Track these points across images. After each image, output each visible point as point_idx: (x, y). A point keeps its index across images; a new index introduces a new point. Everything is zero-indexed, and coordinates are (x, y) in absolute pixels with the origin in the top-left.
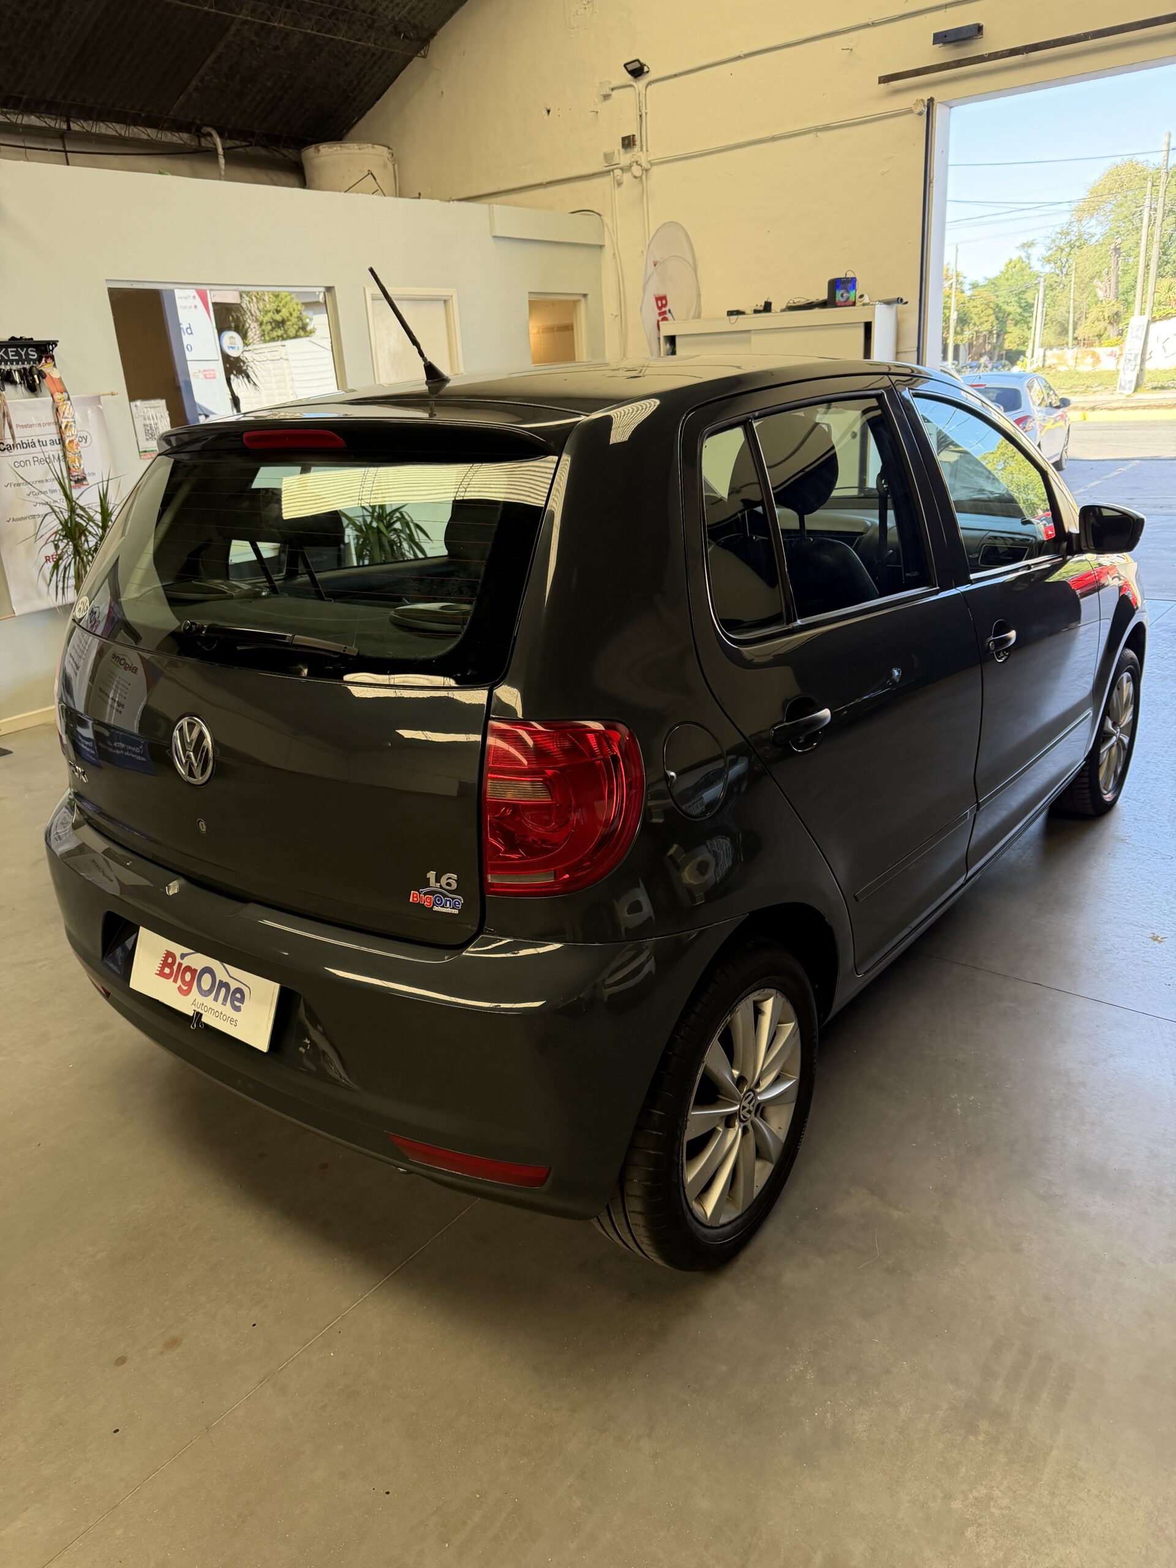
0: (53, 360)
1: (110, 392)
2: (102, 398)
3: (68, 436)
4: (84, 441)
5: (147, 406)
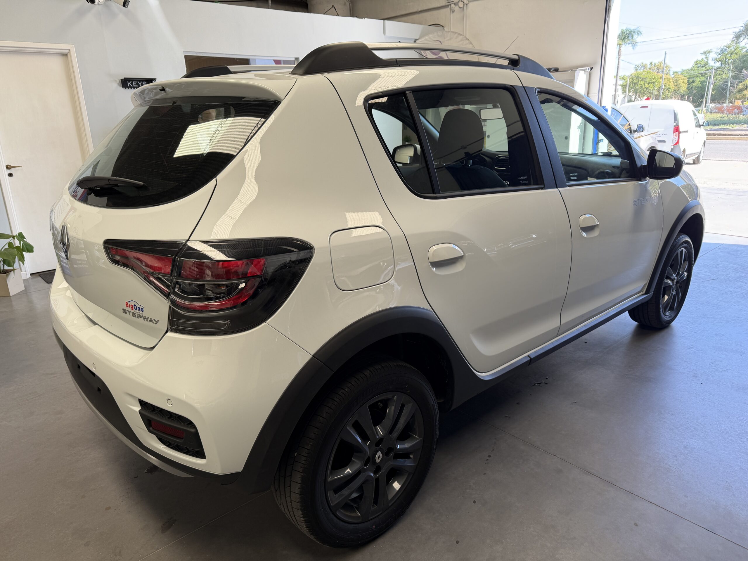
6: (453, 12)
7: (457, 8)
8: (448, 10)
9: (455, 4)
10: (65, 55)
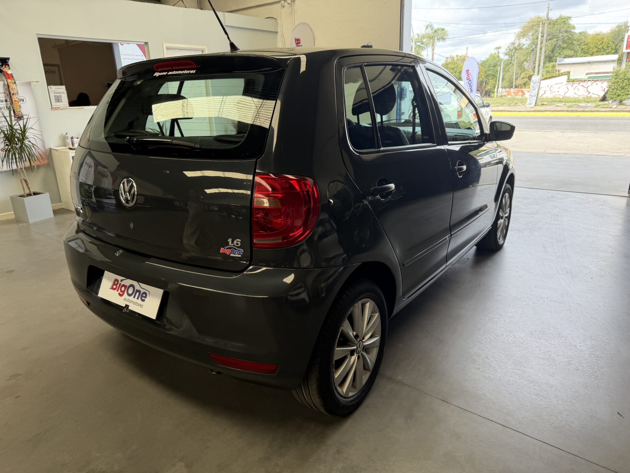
0: (9, 66)
1: (36, 81)
2: (32, 84)
3: (15, 98)
4: (22, 101)
5: (56, 88)
6: (284, 7)
7: (286, 4)
8: (279, 5)
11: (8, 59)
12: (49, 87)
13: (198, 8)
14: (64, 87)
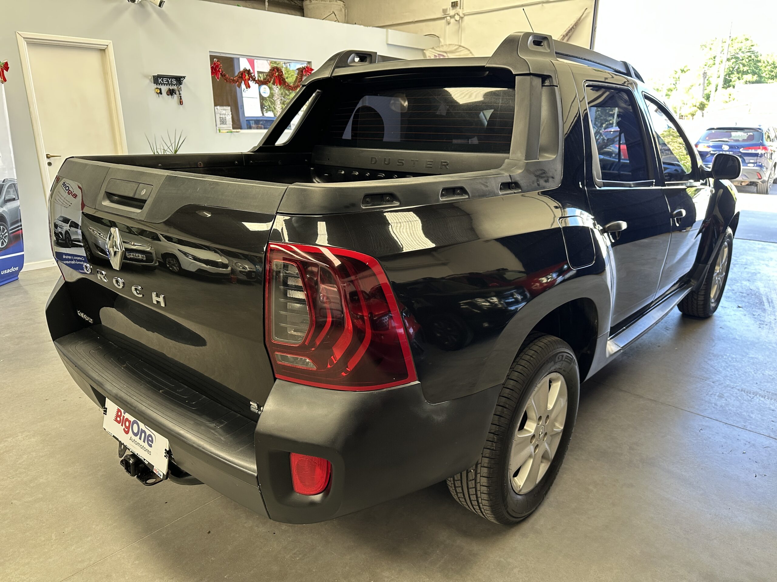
5: (222, 109)
6: (449, 23)
7: (452, 21)
8: (444, 21)
9: (450, 17)
10: (104, 50)
11: (184, 77)
12: (216, 108)
13: (345, 23)
14: (229, 108)
